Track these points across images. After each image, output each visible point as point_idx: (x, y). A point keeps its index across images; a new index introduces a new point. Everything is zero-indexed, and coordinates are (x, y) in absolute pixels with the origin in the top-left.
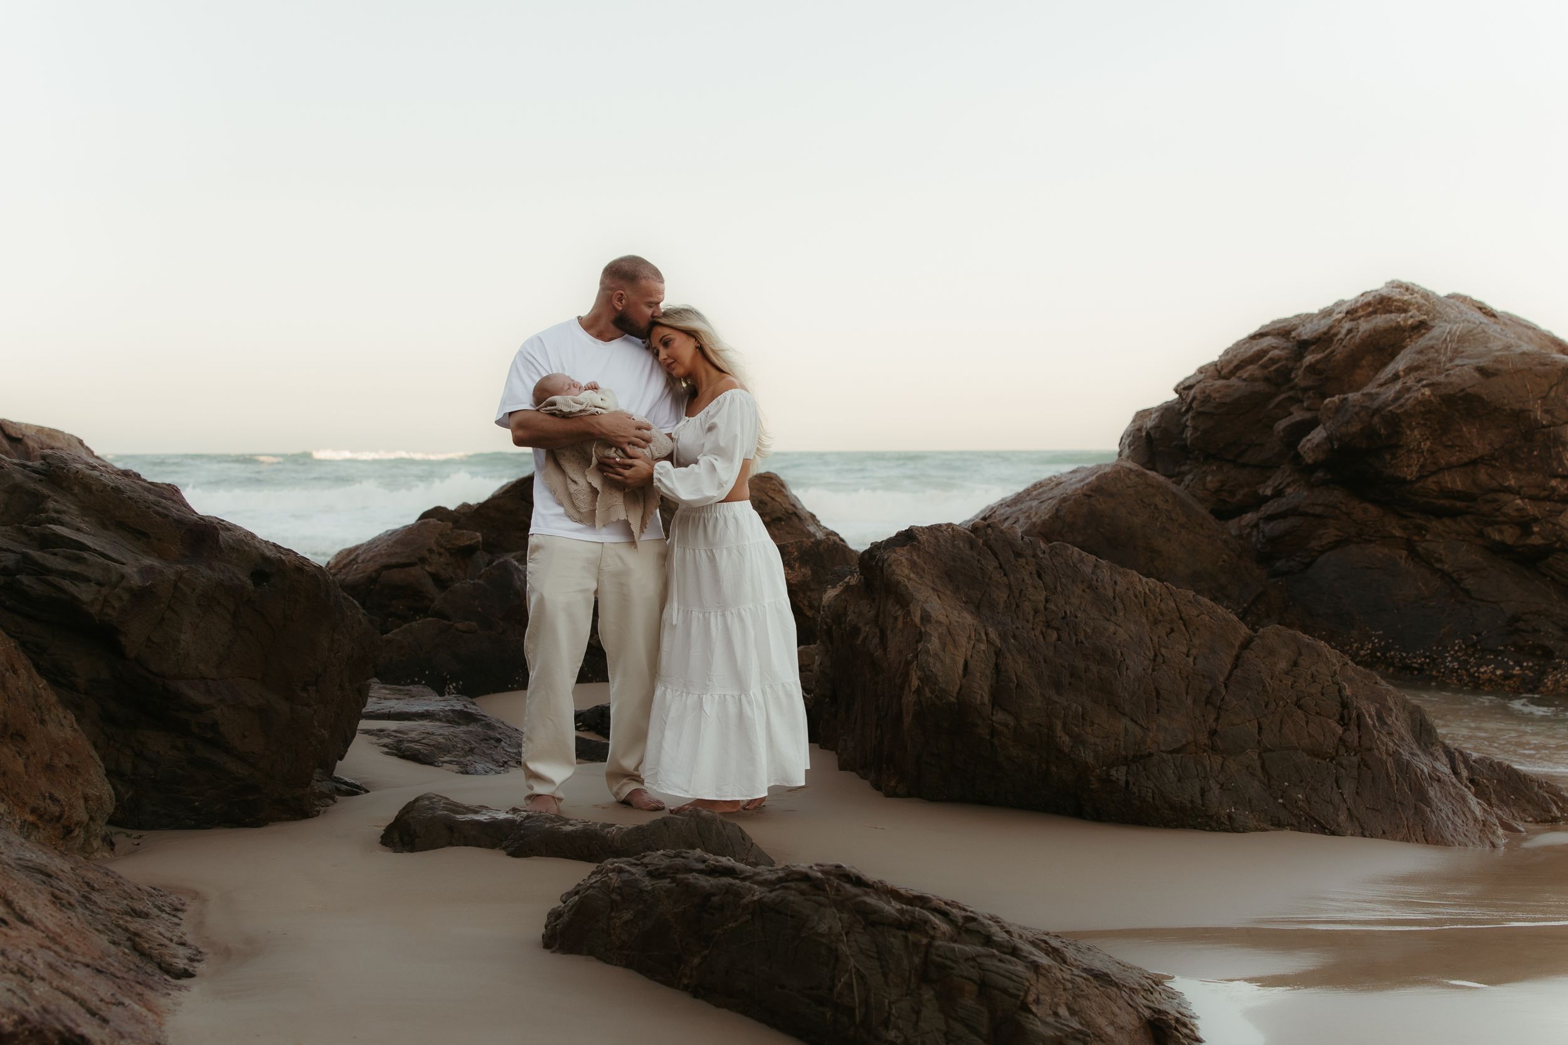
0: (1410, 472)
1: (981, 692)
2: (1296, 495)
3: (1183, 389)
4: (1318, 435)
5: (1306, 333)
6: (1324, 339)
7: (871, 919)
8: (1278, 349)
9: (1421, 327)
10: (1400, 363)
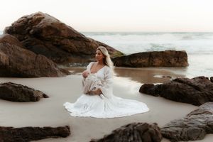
0: (44, 35)
1: (8, 63)
2: (29, 38)
3: (13, 25)
4: (32, 31)
5: (29, 17)
6: (32, 19)
7: (15, 87)
8: (25, 20)
9: (43, 18)
10: (42, 22)
